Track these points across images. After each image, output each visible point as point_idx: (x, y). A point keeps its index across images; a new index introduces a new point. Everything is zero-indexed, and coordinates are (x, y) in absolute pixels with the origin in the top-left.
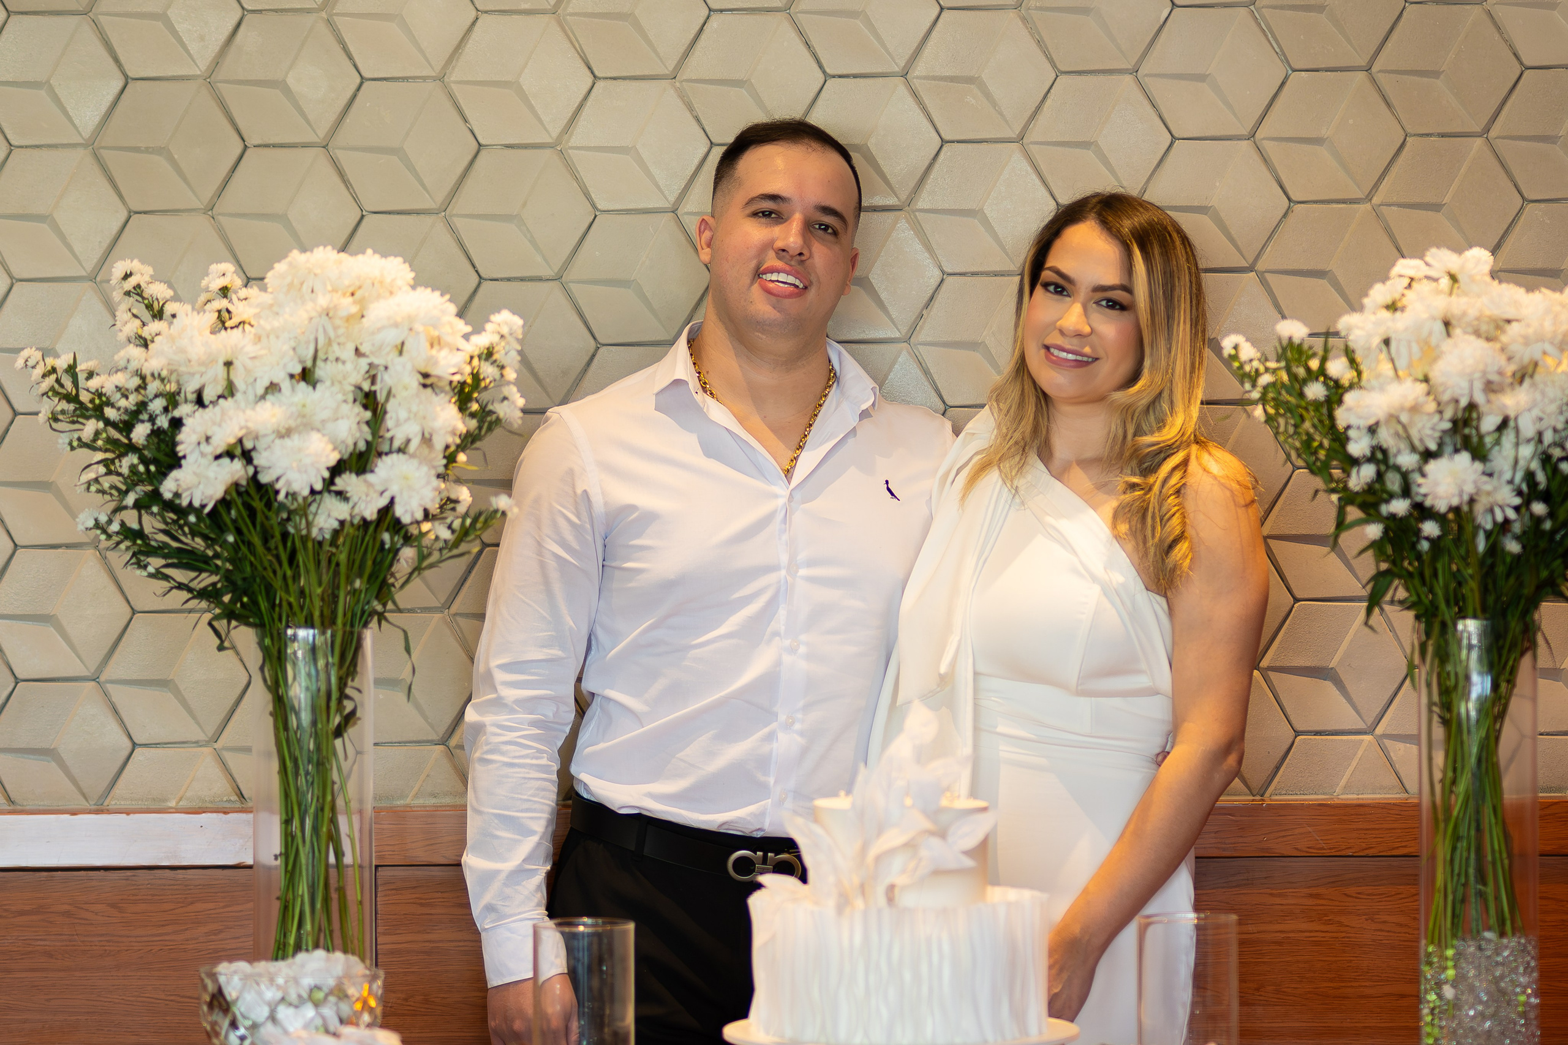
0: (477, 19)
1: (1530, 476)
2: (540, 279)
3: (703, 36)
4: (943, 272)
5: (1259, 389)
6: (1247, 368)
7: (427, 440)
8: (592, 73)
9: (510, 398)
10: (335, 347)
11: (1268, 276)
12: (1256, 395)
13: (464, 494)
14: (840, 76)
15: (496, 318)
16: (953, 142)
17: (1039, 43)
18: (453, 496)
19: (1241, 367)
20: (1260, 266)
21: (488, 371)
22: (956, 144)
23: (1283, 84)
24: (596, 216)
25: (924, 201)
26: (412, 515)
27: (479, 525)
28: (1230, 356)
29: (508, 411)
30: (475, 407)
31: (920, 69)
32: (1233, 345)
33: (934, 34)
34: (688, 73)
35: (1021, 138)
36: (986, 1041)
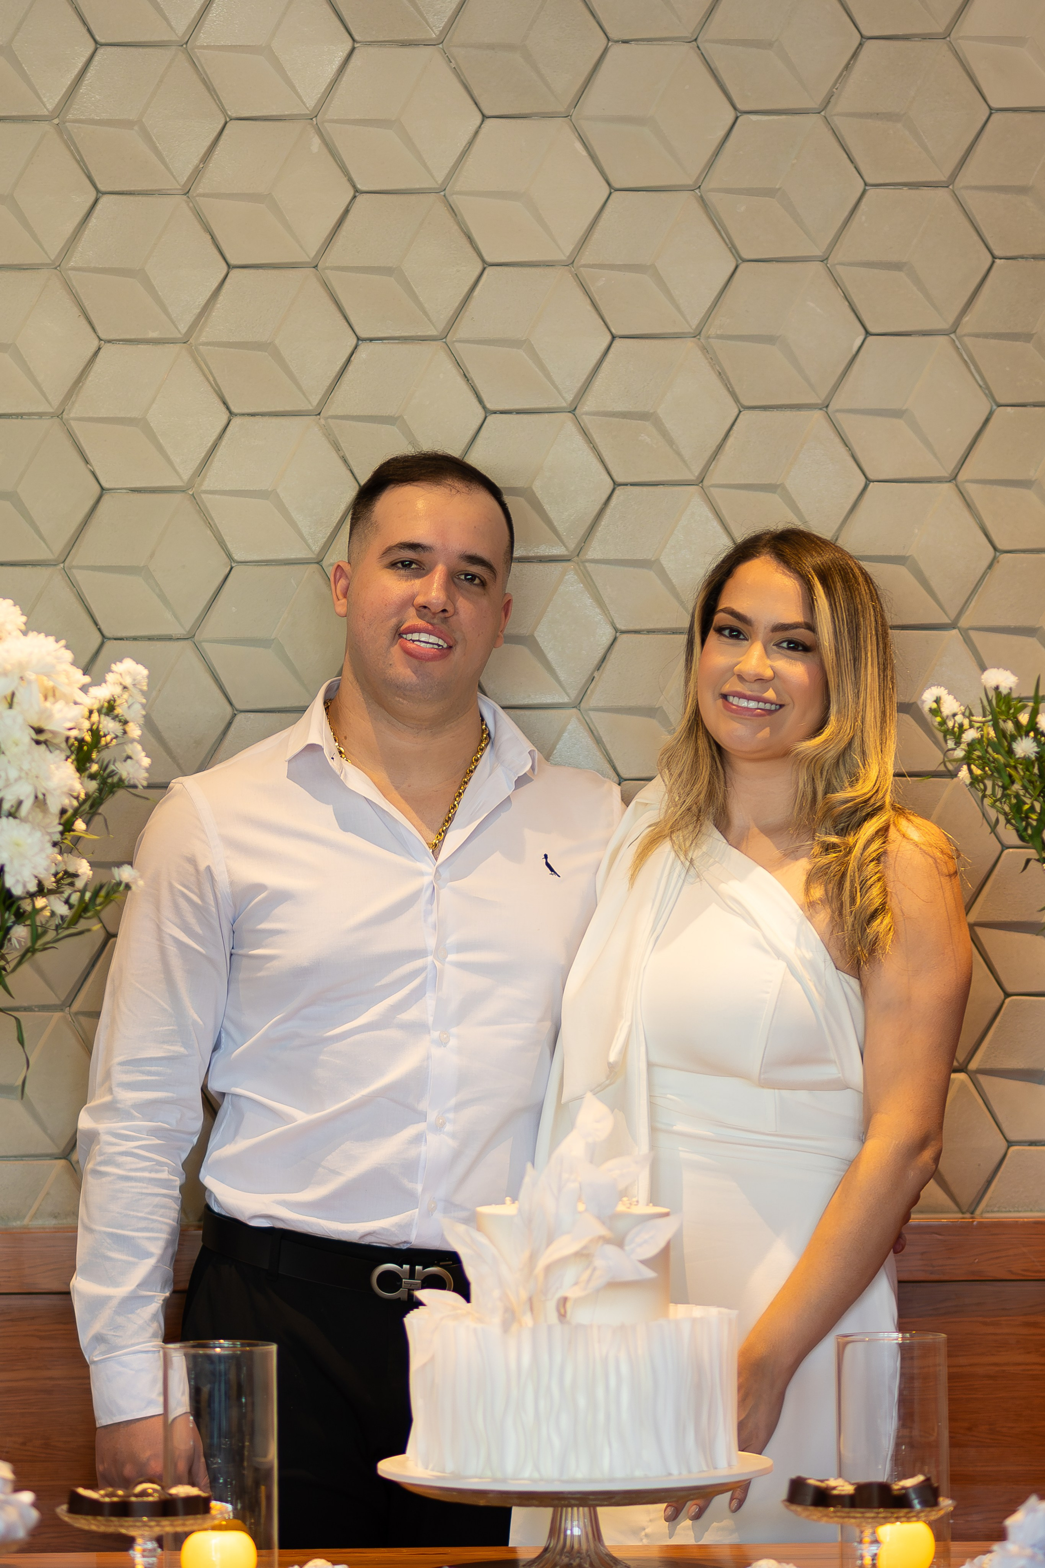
0: (99, 349)
2: (169, 638)
3: (351, 368)
4: (616, 630)
5: (963, 746)
6: (950, 724)
7: (40, 802)
8: (228, 408)
9: (133, 757)
11: (973, 634)
12: (960, 753)
13: (84, 868)
14: (502, 412)
15: (118, 667)
16: (626, 485)
17: (721, 375)
18: (71, 870)
19: (943, 723)
20: (963, 623)
21: (109, 726)
22: (629, 488)
23: (987, 421)
24: (232, 568)
25: (594, 551)
26: (25, 886)
27: (99, 900)
28: (931, 710)
29: (131, 770)
30: (95, 768)
31: (589, 404)
32: (935, 698)
33: (605, 365)
34: (332, 409)
35: (700, 481)
36: (670, 1474)
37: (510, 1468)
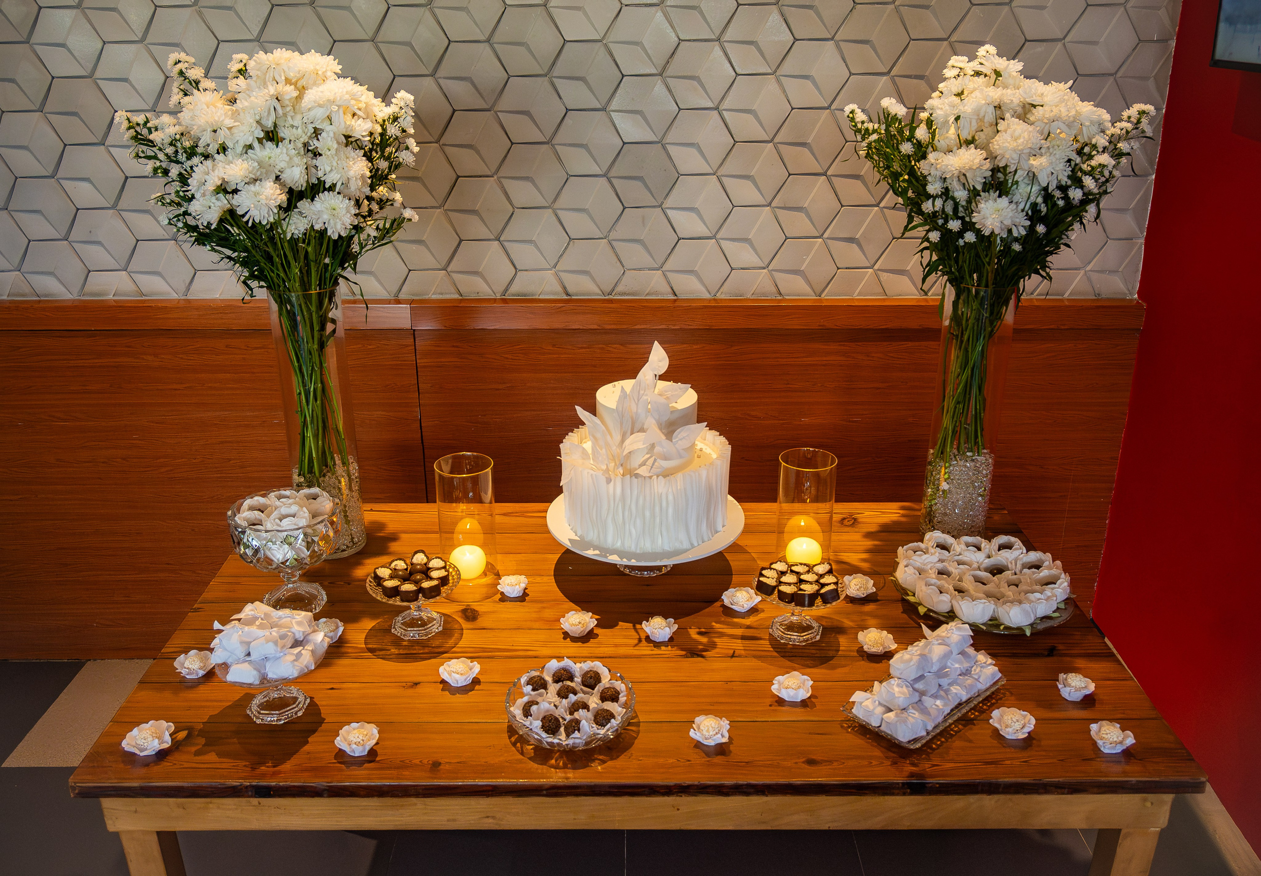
1: (1034, 206)
4: (680, 39)
6: (860, 127)
9: (409, 147)
10: (289, 118)
13: (397, 196)
15: (398, 95)
18: (390, 198)
19: (856, 125)
20: (837, 38)
24: (506, 8)
27: (394, 227)
29: (405, 158)
32: (852, 112)
36: (693, 546)
37: (610, 540)
